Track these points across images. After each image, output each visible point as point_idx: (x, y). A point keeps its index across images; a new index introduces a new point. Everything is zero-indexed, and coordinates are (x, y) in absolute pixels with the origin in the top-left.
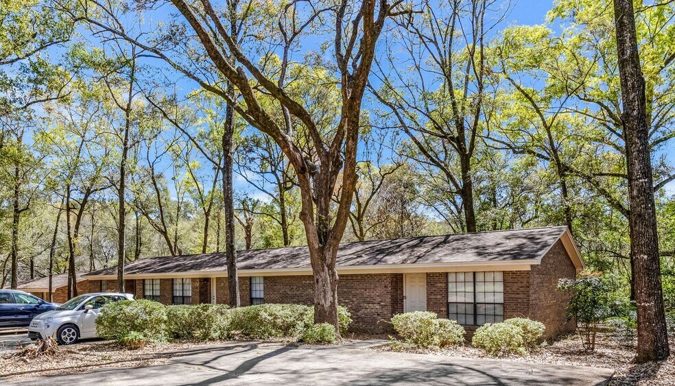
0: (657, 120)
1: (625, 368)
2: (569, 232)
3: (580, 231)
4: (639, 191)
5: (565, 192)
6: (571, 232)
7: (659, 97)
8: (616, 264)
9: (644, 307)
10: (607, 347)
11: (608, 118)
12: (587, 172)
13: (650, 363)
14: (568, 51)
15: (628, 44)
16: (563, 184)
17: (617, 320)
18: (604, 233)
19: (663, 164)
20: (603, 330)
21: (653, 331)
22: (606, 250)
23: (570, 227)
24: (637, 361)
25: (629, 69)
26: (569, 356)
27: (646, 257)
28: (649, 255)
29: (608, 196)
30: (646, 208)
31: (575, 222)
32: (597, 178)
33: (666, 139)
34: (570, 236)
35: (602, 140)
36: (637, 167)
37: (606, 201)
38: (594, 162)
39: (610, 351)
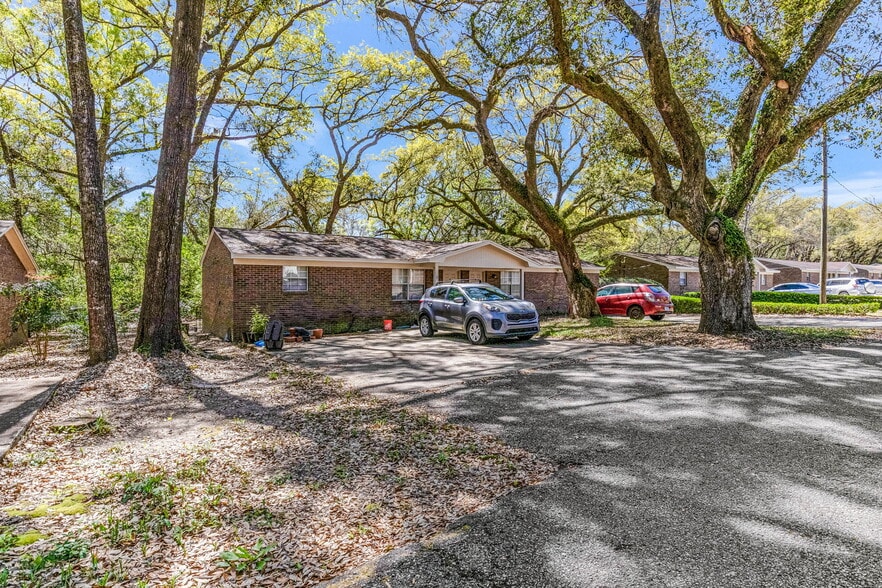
0: (115, 133)
1: (75, 374)
2: (16, 229)
3: (34, 229)
4: (89, 197)
5: (13, 182)
6: (21, 230)
7: (117, 112)
8: (76, 267)
9: (96, 310)
10: (61, 355)
11: (65, 114)
12: (42, 165)
13: (101, 364)
14: (16, 21)
15: (76, 50)
16: (11, 172)
17: (72, 326)
18: (63, 235)
19: (121, 176)
20: (55, 338)
21: (103, 333)
22: (65, 253)
23: (19, 224)
24: (89, 364)
25: (78, 75)
26: (15, 371)
27: (96, 262)
28: (99, 260)
29: (66, 195)
30: (96, 215)
31: (28, 218)
32: (54, 175)
33: (123, 153)
34: (19, 233)
35: (60, 135)
36: (88, 174)
37: (64, 201)
38: (50, 156)
39: (64, 359)
